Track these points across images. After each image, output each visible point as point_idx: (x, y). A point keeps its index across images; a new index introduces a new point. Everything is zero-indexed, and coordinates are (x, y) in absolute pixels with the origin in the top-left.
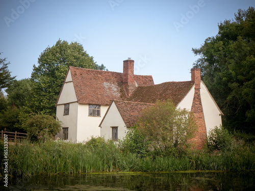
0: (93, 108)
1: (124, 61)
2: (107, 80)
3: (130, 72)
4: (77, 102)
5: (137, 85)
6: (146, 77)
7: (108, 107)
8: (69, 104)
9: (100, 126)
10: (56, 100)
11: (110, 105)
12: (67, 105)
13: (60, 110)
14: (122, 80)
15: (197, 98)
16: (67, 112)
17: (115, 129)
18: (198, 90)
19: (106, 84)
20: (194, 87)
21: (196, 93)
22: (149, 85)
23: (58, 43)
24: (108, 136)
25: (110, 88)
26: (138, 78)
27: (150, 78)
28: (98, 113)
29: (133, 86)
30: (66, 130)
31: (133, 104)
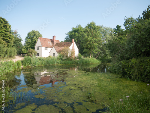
0: (46, 48)
1: (53, 36)
2: (49, 41)
3: (54, 39)
9: (49, 53)
10: (35, 45)
11: (52, 48)
12: (38, 47)
13: (36, 48)
14: (52, 41)
16: (38, 49)
17: (54, 54)
18: (74, 44)
19: (48, 42)
22: (58, 42)
23: (33, 31)
24: (52, 55)
25: (49, 43)
26: (56, 41)
27: (59, 41)
28: (47, 50)
29: (55, 43)
30: (38, 54)
31: (58, 47)
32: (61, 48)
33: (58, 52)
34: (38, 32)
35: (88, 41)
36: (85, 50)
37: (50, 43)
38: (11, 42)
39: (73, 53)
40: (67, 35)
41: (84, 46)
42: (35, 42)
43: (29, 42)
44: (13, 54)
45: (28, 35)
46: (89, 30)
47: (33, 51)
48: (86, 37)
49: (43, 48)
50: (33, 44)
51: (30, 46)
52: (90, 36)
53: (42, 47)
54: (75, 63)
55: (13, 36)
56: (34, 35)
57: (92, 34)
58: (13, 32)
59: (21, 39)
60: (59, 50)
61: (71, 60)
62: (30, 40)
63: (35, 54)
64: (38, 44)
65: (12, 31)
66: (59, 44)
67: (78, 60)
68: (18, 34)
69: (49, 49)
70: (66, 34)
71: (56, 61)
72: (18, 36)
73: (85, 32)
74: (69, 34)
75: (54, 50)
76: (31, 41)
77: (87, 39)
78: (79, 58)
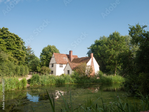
0: (60, 65)
2: (64, 57)
3: (71, 54)
5: (73, 58)
6: (76, 56)
7: (66, 65)
8: (53, 64)
9: (64, 70)
13: (50, 66)
14: (69, 57)
15: (92, 62)
16: (53, 66)
17: (68, 71)
18: (92, 59)
19: (64, 58)
20: (91, 59)
23: (48, 46)
25: (65, 59)
26: (73, 56)
28: (62, 67)
29: (72, 58)
30: (52, 72)
31: (74, 63)
32: (77, 65)
33: (73, 69)
34: (54, 47)
35: (110, 55)
36: (107, 67)
37: (67, 59)
38: (23, 59)
39: (91, 70)
40: (89, 50)
41: (106, 61)
42: (50, 58)
43: (44, 58)
44: (24, 73)
45: (43, 51)
46: (111, 41)
47: (46, 69)
48: (108, 50)
49: (58, 66)
50: (48, 61)
51: (45, 64)
52: (112, 49)
53: (57, 64)
54: (93, 82)
55: (24, 53)
56: (50, 51)
57: (116, 47)
58: (26, 48)
59: (34, 56)
60: (75, 67)
61: (89, 78)
62: (45, 56)
63: (48, 72)
64: (53, 61)
65: (25, 47)
66: (77, 60)
67: (98, 78)
68: (31, 50)
69: (64, 66)
70: (88, 48)
71: (70, 80)
72: (31, 53)
73: (107, 44)
74: (91, 47)
76: (47, 57)
77: (108, 52)
78: (100, 76)
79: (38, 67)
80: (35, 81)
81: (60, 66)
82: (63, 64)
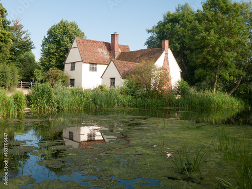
0: (92, 66)
1: (112, 35)
2: (100, 47)
3: (116, 42)
4: (82, 61)
5: (120, 51)
6: (125, 46)
7: (107, 66)
8: (75, 63)
9: (101, 77)
10: (65, 58)
12: (73, 64)
13: (67, 67)
14: (110, 47)
16: (73, 68)
17: (113, 79)
18: (167, 54)
19: (100, 50)
20: (164, 52)
21: (165, 57)
22: (126, 51)
24: (108, 83)
25: (102, 53)
26: (120, 46)
27: (127, 47)
28: (96, 70)
29: (118, 51)
30: (72, 80)
31: (125, 62)
32: (132, 65)
33: (124, 76)
34: (74, 25)
35: (207, 46)
36: (199, 72)
37: (105, 53)
38: (5, 49)
39: (165, 76)
40: (150, 35)
41: (197, 58)
42: (67, 51)
43: (52, 51)
44: (9, 81)
45: (50, 33)
46: (209, 15)
47: (59, 74)
48: (204, 34)
49: (86, 67)
50: (61, 57)
51: (54, 61)
52: (212, 32)
53: (84, 64)
54: (170, 105)
55: (9, 35)
56: (65, 33)
57: (220, 26)
58: (11, 25)
59: (31, 43)
60: (127, 69)
61: (160, 97)
62: (54, 46)
63: (64, 81)
64: (73, 55)
65: (9, 23)
66: (128, 56)
67: (178, 97)
68: (23, 30)
69: (101, 68)
70: (149, 31)
71: (117, 98)
72: (23, 36)
73: (200, 21)
74: (157, 30)
75: (113, 71)
76: (57, 49)
77: (203, 38)
78: (182, 91)
79: (36, 70)
80: (43, 99)
81: (92, 69)
82: (97, 64)
